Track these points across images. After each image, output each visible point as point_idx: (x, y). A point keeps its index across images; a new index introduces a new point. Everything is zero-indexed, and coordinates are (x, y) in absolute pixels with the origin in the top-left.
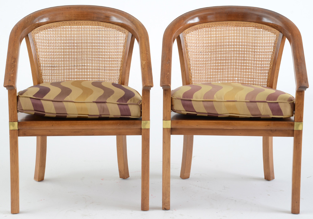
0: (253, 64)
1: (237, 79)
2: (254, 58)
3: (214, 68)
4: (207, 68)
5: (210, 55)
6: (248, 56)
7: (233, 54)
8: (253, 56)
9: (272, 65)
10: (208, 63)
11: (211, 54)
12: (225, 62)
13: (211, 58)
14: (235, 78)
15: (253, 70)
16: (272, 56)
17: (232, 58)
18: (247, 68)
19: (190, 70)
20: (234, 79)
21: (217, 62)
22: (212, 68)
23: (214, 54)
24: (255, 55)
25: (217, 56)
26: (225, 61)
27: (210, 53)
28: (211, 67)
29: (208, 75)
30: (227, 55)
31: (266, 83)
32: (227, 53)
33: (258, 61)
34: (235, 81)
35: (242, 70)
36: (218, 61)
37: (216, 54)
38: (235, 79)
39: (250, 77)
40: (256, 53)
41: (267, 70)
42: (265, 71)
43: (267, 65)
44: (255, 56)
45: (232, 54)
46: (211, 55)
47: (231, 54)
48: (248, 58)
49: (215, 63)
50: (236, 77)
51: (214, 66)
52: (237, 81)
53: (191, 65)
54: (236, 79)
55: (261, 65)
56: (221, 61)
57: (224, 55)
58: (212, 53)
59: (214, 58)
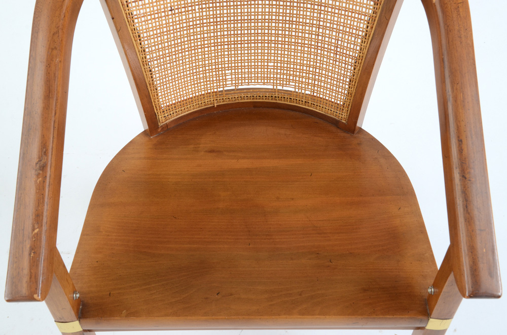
0: (316, 35)
1: (272, 64)
2: (317, 20)
3: (212, 41)
4: (193, 45)
5: (199, 12)
6: (301, 13)
7: (260, 6)
8: (315, 15)
9: (365, 51)
10: (193, 32)
11: (202, 8)
12: (241, 27)
13: (203, 19)
14: (268, 62)
15: (315, 49)
16: (367, 27)
17: (260, 17)
18: (300, 41)
19: (145, 63)
20: (266, 64)
21: (219, 27)
22: (206, 42)
23: (209, 8)
24: (320, 13)
25: (218, 12)
26: (239, 25)
27: (197, 7)
28: (204, 41)
29: (198, 59)
30: (244, 8)
31: (347, 86)
32: (244, 5)
33: (330, 31)
34: (267, 69)
35: (286, 46)
36: (220, 25)
37: (216, 7)
38: (268, 66)
39: (305, 62)
40: (323, 8)
41: (352, 59)
42: (346, 57)
43: (353, 46)
44: (322, 16)
45: (258, 8)
46: (202, 12)
47: (255, 8)
48: (303, 18)
49: (215, 31)
50: (271, 60)
51: (210, 37)
52: (274, 69)
53: (147, 50)
54: (269, 64)
55: (335, 39)
56: (230, 24)
57: (237, 9)
58: (204, 6)
59: (210, 18)
